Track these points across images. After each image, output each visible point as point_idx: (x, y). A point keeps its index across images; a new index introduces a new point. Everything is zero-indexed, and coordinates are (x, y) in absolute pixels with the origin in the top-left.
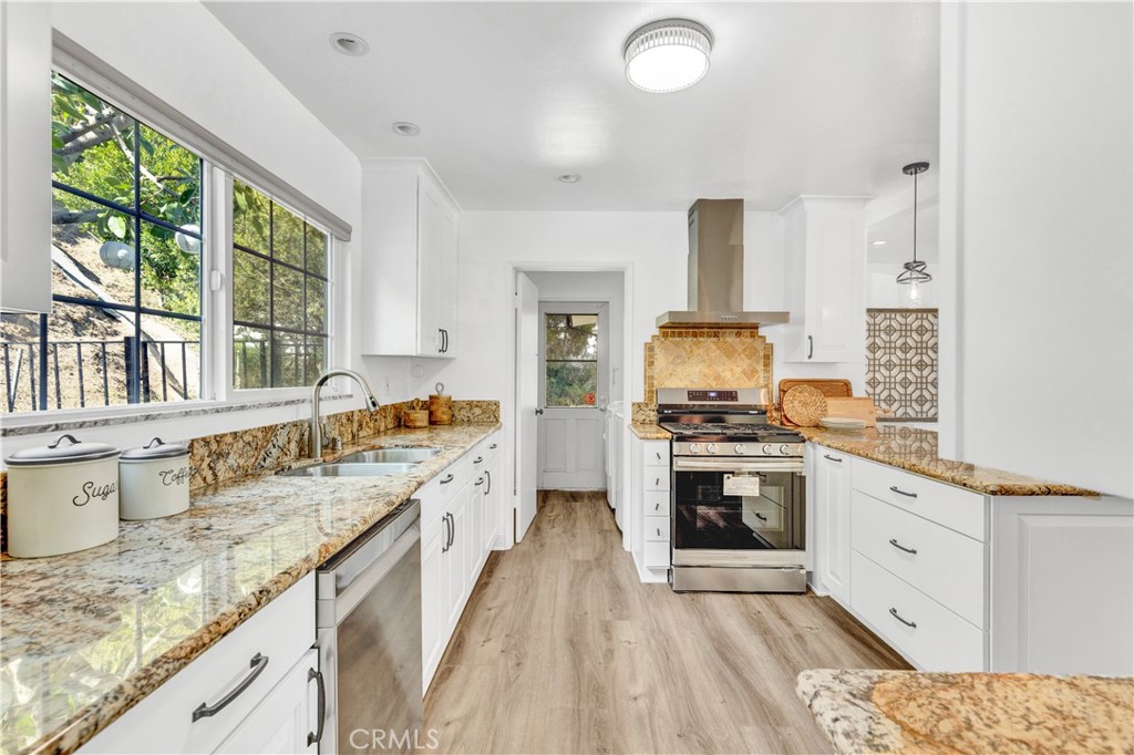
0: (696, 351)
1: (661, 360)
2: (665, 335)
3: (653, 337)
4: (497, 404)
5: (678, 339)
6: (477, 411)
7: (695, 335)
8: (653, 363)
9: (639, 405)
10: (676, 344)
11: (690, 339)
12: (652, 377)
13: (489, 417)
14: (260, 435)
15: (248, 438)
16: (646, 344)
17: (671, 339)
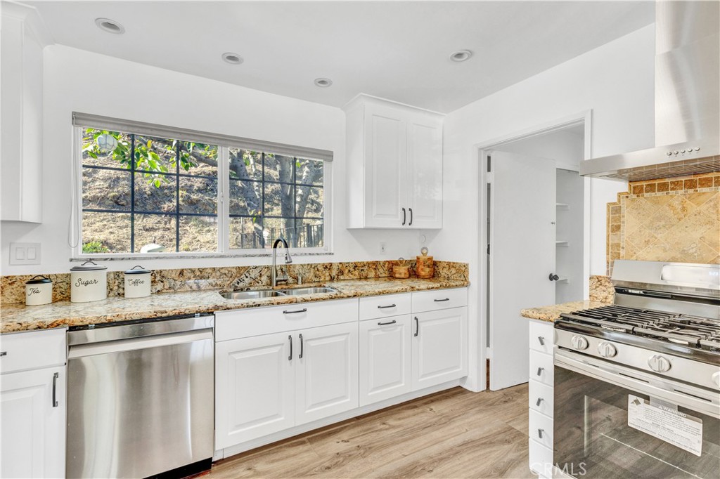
0: (692, 207)
1: (630, 222)
2: (637, 191)
3: (620, 194)
4: (466, 266)
5: (659, 194)
6: (453, 271)
7: (691, 185)
8: (618, 228)
9: (599, 279)
10: (656, 202)
11: (682, 191)
12: (618, 245)
13: (460, 277)
14: (234, 270)
15: (223, 271)
16: (609, 204)
17: (646, 195)
